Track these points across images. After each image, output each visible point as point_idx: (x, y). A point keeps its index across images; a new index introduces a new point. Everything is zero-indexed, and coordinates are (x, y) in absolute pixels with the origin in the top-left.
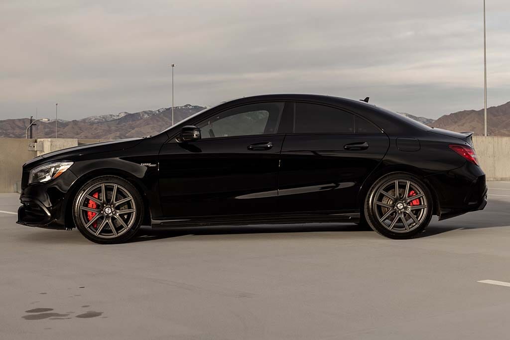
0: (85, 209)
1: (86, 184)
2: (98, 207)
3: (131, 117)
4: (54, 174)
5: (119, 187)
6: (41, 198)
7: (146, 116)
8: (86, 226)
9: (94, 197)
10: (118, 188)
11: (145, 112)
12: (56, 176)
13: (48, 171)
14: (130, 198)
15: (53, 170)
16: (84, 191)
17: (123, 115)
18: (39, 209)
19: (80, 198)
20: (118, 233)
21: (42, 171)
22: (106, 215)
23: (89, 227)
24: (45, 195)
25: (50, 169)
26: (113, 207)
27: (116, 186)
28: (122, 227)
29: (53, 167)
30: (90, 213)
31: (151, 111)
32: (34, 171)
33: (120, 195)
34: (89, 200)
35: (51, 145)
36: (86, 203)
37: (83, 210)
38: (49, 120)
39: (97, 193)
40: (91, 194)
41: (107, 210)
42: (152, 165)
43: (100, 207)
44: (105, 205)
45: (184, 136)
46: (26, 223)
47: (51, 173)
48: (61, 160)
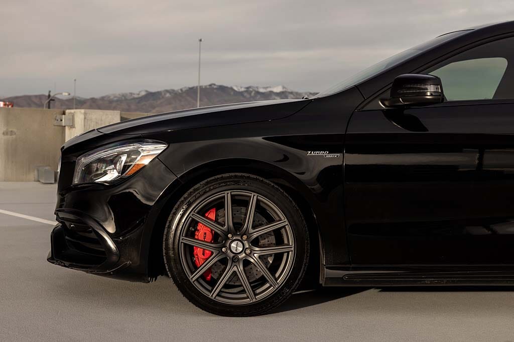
0: (189, 241)
1: (191, 190)
2: (216, 237)
3: (152, 96)
4: (126, 167)
5: (261, 198)
6: (99, 215)
7: (168, 95)
8: (193, 278)
9: (207, 218)
10: (258, 200)
11: (167, 91)
12: (129, 172)
13: (113, 161)
14: (283, 222)
15: (124, 158)
16: (189, 205)
17: (143, 93)
18: (93, 235)
19: (179, 220)
20: (256, 295)
21: (101, 160)
22: (232, 255)
23: (197, 280)
24: (106, 209)
25: (119, 156)
26: (247, 240)
27: (254, 198)
28: (262, 281)
29: (123, 153)
30: (198, 252)
31: (174, 90)
32: (84, 160)
33: (264, 215)
34: (197, 223)
35: (85, 118)
36: (191, 229)
37: (185, 244)
38: (69, 94)
39: (214, 210)
40: (203, 212)
41: (234, 245)
42: (331, 156)
43: (219, 239)
44: (230, 236)
45: (403, 95)
46: (67, 263)
47: (120, 166)
48: (141, 140)
